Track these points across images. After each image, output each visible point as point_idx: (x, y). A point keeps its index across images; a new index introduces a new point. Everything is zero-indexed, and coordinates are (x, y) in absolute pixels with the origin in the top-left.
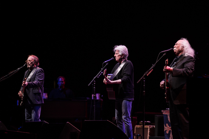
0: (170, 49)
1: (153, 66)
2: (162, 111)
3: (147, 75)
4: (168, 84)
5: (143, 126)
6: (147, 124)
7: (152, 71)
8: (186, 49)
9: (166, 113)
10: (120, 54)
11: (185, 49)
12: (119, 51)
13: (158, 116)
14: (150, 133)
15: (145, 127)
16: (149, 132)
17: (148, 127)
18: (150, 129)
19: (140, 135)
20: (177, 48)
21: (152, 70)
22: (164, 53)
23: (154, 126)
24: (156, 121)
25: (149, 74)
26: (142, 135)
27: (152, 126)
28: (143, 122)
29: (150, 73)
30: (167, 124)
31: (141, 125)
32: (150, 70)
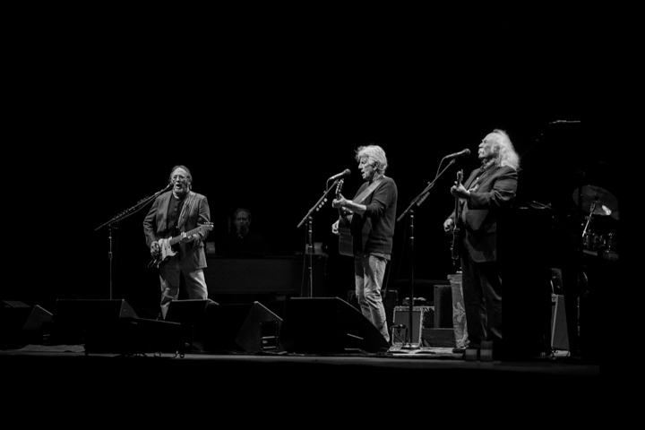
0: (464, 151)
1: (431, 185)
2: (449, 277)
3: (418, 204)
4: (459, 222)
5: (411, 309)
6: (419, 303)
7: (427, 195)
8: (505, 152)
9: (456, 280)
10: (371, 162)
11: (501, 151)
12: (368, 156)
13: (439, 286)
14: (423, 321)
15: (414, 309)
16: (422, 319)
17: (421, 308)
18: (425, 314)
19: (404, 327)
20: (485, 149)
21: (428, 193)
22: (451, 159)
23: (433, 308)
24: (437, 297)
25: (421, 202)
26: (408, 327)
27: (428, 308)
28: (411, 299)
29: (423, 200)
30: (458, 303)
31: (406, 305)
32: (424, 195)
